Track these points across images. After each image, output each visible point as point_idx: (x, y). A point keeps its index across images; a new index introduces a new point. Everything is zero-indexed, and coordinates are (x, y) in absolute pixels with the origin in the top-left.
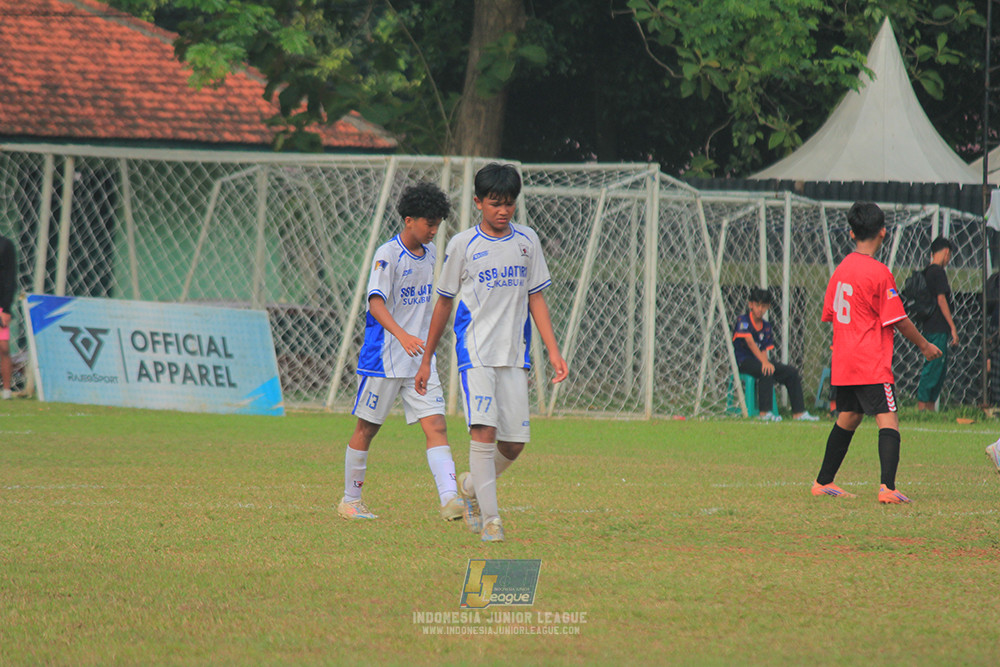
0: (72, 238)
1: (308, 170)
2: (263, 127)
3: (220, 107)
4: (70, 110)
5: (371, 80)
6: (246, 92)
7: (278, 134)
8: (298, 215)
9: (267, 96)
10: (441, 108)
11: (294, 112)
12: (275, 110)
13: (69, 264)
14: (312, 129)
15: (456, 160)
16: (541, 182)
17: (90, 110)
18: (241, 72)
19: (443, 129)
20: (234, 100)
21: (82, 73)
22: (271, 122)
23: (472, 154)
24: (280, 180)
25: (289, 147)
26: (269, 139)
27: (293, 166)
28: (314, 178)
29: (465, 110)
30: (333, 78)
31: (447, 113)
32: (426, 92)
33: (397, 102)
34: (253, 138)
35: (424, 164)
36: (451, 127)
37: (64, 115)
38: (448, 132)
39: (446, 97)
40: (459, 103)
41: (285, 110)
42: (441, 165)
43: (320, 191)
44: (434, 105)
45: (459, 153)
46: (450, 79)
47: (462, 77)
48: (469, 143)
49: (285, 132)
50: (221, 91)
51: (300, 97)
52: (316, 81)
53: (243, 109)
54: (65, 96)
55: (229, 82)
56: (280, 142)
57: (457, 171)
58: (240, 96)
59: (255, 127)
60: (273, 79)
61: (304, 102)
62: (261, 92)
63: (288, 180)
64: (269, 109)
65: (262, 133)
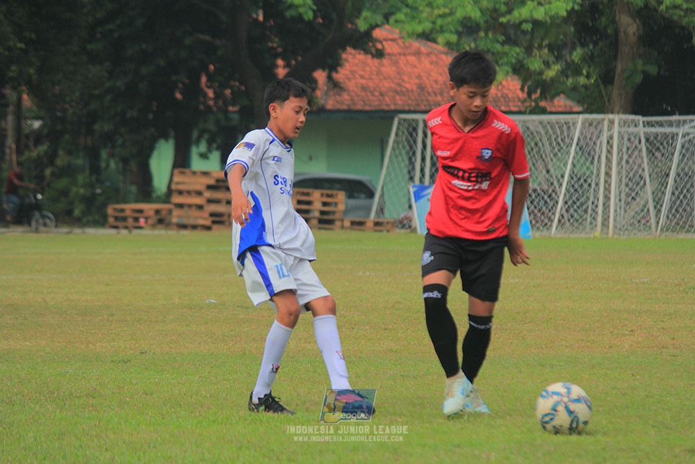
0: (432, 158)
1: (541, 123)
2: (520, 104)
3: (499, 95)
4: (430, 98)
5: (570, 80)
6: (511, 87)
7: (527, 107)
8: (536, 144)
9: (522, 89)
10: (604, 92)
11: (534, 97)
12: (525, 95)
13: (431, 170)
14: (543, 104)
15: (611, 116)
16: (653, 126)
17: (439, 98)
18: (509, 78)
19: (605, 102)
20: (506, 91)
21: (436, 82)
22: (523, 101)
23: (618, 113)
24: (528, 128)
25: (532, 112)
26: (523, 109)
27: (534, 121)
28: (544, 127)
29: (615, 92)
30: (552, 80)
31: (606, 95)
32: (596, 85)
33: (583, 90)
34: (514, 109)
35: (595, 120)
36: (608, 101)
37: (427, 101)
38: (607, 103)
39: (606, 86)
40: (612, 90)
41: (529, 95)
42: (603, 120)
43: (547, 133)
44: (600, 91)
45: (612, 113)
46: (607, 78)
47: (614, 77)
48: (617, 109)
49: (530, 106)
50: (500, 87)
51: (537, 88)
52: (545, 81)
53: (510, 95)
54: (428, 93)
55: (504, 83)
56: (528, 111)
57: (612, 122)
58: (509, 89)
59: (516, 104)
60: (524, 81)
61: (539, 91)
62: (519, 87)
63: (531, 128)
64: (523, 95)
65: (519, 107)
